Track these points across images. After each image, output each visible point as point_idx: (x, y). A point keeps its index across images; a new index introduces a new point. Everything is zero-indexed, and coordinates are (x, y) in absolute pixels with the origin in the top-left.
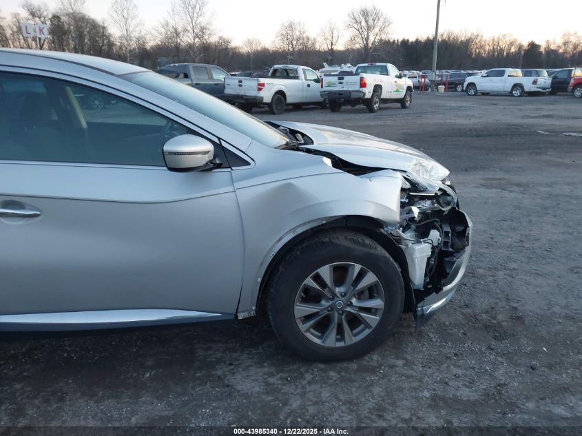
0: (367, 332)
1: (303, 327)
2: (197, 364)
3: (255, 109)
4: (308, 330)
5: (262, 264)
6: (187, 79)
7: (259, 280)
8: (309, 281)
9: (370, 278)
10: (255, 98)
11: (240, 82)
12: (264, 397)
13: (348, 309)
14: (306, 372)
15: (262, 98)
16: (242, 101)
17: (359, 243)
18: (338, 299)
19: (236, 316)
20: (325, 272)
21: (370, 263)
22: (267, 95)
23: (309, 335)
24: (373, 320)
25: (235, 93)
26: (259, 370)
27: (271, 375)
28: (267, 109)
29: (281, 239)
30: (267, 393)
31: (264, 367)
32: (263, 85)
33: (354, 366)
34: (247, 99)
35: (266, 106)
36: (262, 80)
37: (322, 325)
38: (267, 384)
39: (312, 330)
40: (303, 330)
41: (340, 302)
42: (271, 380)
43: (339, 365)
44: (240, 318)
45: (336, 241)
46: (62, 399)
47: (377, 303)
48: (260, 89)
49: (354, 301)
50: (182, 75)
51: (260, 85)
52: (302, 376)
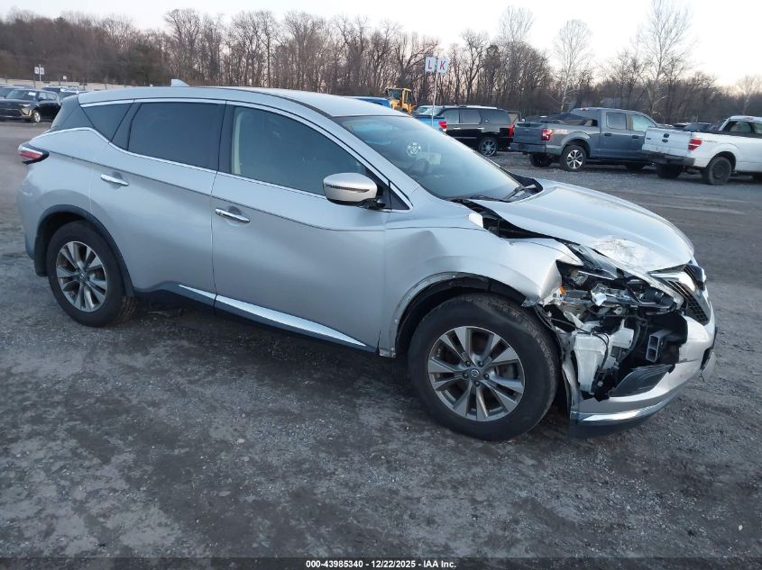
0: (502, 415)
1: (435, 384)
2: (349, 390)
3: (683, 175)
4: (439, 389)
5: (399, 306)
6: (594, 128)
7: (397, 321)
8: (445, 338)
9: (510, 354)
10: (682, 159)
11: (666, 136)
12: (373, 431)
13: (484, 381)
14: (429, 430)
15: (693, 160)
16: (661, 162)
17: (501, 312)
18: (473, 367)
19: (378, 352)
20: (462, 332)
21: (512, 337)
22: (702, 157)
23: (440, 394)
24: (511, 404)
25: (655, 150)
26: (392, 413)
27: (397, 420)
28: (700, 176)
29: (417, 285)
30: (380, 430)
31: (398, 412)
32: (699, 142)
33: (480, 445)
34: (669, 160)
35: (698, 171)
36: (698, 136)
37: (457, 389)
38: (387, 424)
39: (447, 392)
40: (435, 388)
41: (477, 371)
42: (392, 423)
43: (464, 438)
44: (381, 355)
45: (478, 304)
46: (241, 375)
47: (517, 386)
48: (692, 148)
49: (492, 374)
50: (590, 122)
51: (693, 141)
52: (421, 431)
